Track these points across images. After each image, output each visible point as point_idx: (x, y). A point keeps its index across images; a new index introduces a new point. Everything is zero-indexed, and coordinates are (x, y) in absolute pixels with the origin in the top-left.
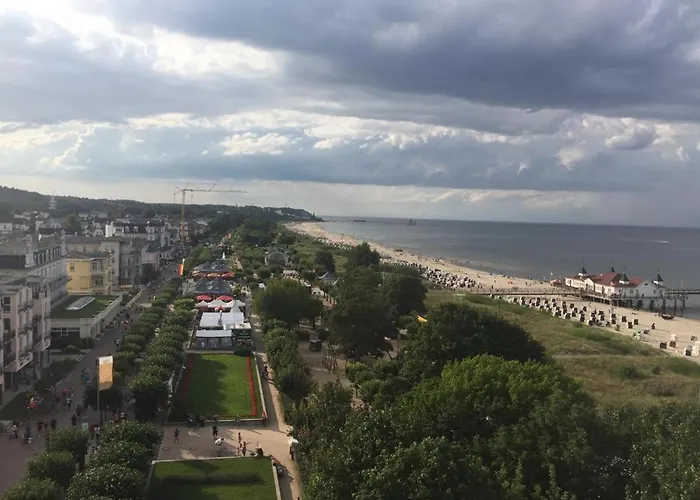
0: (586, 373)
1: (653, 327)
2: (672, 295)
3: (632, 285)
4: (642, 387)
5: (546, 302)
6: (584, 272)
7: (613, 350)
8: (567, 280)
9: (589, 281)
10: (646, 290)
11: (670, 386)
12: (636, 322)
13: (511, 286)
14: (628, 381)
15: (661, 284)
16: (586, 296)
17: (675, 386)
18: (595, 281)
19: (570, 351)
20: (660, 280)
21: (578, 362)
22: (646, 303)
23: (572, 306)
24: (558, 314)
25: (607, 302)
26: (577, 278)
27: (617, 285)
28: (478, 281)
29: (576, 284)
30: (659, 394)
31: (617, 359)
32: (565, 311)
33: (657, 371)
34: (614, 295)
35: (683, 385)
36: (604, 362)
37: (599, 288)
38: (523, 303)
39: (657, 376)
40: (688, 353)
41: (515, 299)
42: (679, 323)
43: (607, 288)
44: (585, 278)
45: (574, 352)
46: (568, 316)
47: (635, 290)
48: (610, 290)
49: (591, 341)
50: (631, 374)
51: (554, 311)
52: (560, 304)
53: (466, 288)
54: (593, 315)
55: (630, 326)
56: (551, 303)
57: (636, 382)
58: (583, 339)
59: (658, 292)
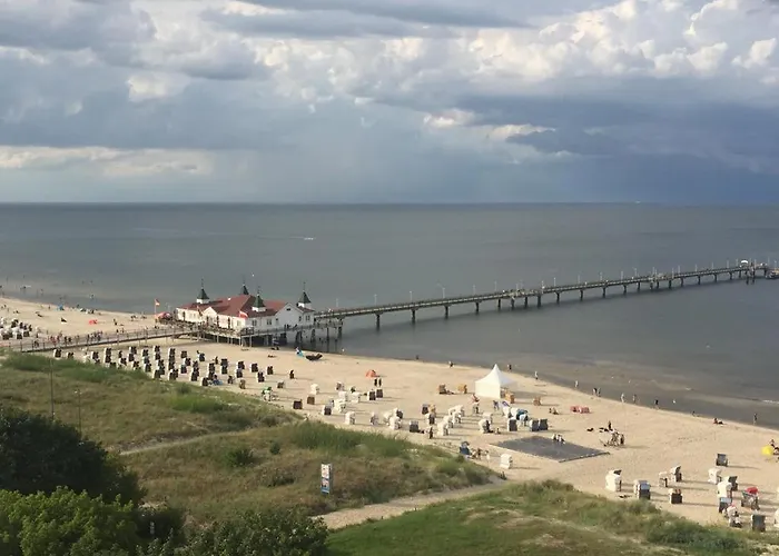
0: (181, 469)
1: (292, 376)
2: (323, 322)
3: (270, 312)
4: (254, 476)
5: (146, 353)
6: (204, 297)
7: (226, 425)
8: (180, 311)
9: (210, 312)
10: (288, 317)
11: (288, 469)
12: (270, 371)
13: (91, 330)
14: (237, 471)
15: (309, 306)
16: (207, 334)
17: (295, 468)
18: (219, 311)
19: (165, 436)
20: (306, 301)
21: (171, 453)
22: (291, 336)
23: (184, 354)
24: (161, 372)
25: (236, 342)
26: (193, 306)
27: (251, 315)
28: (36, 324)
29: (192, 316)
30: (276, 483)
31: (227, 438)
32: (171, 366)
33: (275, 450)
34: (245, 331)
35: (305, 466)
36: (209, 448)
37: (223, 321)
38: (108, 359)
39: (276, 457)
40: (328, 412)
41: (96, 355)
42: (328, 363)
43: (235, 320)
44: (204, 306)
45: (170, 436)
46: (174, 375)
47: (273, 319)
48: (239, 323)
49: (198, 415)
50: (243, 459)
51: (155, 367)
52: (165, 356)
53: (14, 341)
54: (212, 367)
55: (261, 379)
56: (152, 353)
57: (247, 469)
58: (187, 414)
59: (304, 317)
